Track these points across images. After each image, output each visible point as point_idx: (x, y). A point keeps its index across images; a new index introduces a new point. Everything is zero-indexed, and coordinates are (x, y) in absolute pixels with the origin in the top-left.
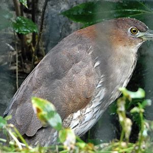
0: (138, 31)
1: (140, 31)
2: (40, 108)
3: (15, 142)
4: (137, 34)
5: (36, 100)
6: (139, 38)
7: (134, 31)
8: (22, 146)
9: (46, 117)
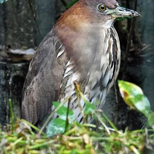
0: (107, 8)
1: (109, 9)
2: (127, 91)
3: (104, 128)
4: (106, 11)
5: (123, 84)
6: (108, 15)
7: (103, 8)
8: (111, 131)
9: (133, 101)
